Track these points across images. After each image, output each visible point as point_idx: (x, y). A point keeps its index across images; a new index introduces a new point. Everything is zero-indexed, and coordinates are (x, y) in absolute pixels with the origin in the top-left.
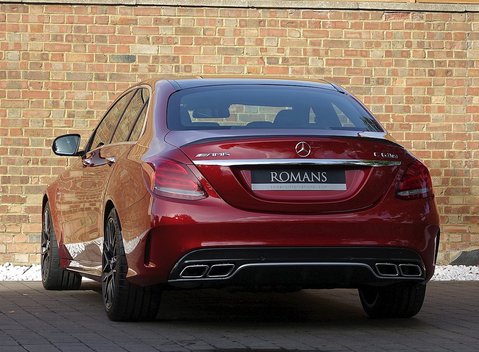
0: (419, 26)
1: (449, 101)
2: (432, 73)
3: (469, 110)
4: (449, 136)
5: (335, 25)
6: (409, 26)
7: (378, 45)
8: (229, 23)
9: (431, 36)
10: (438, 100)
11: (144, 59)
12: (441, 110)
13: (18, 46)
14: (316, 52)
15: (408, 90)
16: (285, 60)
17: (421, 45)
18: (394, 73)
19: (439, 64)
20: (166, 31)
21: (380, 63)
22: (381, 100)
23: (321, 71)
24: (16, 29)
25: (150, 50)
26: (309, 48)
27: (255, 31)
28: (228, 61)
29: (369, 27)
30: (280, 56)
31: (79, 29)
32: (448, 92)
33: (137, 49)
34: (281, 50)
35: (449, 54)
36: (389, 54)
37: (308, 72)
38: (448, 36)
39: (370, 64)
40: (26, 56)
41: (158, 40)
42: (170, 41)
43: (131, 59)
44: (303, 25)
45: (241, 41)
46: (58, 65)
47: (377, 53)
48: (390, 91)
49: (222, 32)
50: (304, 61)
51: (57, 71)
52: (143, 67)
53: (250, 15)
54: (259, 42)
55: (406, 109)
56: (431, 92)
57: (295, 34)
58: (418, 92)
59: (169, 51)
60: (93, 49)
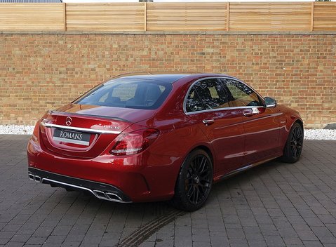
0: (314, 40)
1: (325, 68)
2: (318, 58)
3: (332, 71)
4: (324, 81)
5: (281, 40)
6: (310, 40)
7: (297, 47)
8: (240, 40)
9: (319, 44)
10: (320, 68)
11: (209, 54)
12: (321, 71)
13: (163, 50)
14: (273, 50)
15: (309, 64)
16: (261, 53)
17: (314, 47)
18: (303, 58)
19: (321, 54)
20: (217, 43)
21: (298, 54)
22: (298, 68)
23: (275, 57)
24: (162, 44)
25: (211, 50)
26: (271, 49)
27: (250, 43)
28: (239, 54)
29: (294, 40)
30: (259, 52)
31: (184, 43)
32: (325, 65)
33: (206, 50)
34: (260, 50)
35: (325, 51)
36: (301, 51)
37: (270, 58)
38: (325, 44)
39: (294, 55)
40: (166, 53)
41: (214, 47)
42: (218, 47)
43: (204, 54)
44: (268, 40)
45: (245, 47)
46: (177, 56)
47: (297, 50)
48: (302, 64)
49: (237, 44)
50: (269, 54)
51: (177, 58)
52: (208, 57)
53: (248, 37)
54: (251, 47)
55: (308, 71)
56: (318, 65)
57: (265, 44)
58: (313, 65)
59: (218, 51)
60: (190, 50)
